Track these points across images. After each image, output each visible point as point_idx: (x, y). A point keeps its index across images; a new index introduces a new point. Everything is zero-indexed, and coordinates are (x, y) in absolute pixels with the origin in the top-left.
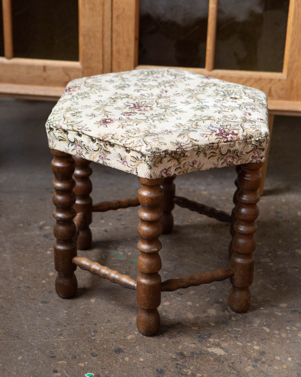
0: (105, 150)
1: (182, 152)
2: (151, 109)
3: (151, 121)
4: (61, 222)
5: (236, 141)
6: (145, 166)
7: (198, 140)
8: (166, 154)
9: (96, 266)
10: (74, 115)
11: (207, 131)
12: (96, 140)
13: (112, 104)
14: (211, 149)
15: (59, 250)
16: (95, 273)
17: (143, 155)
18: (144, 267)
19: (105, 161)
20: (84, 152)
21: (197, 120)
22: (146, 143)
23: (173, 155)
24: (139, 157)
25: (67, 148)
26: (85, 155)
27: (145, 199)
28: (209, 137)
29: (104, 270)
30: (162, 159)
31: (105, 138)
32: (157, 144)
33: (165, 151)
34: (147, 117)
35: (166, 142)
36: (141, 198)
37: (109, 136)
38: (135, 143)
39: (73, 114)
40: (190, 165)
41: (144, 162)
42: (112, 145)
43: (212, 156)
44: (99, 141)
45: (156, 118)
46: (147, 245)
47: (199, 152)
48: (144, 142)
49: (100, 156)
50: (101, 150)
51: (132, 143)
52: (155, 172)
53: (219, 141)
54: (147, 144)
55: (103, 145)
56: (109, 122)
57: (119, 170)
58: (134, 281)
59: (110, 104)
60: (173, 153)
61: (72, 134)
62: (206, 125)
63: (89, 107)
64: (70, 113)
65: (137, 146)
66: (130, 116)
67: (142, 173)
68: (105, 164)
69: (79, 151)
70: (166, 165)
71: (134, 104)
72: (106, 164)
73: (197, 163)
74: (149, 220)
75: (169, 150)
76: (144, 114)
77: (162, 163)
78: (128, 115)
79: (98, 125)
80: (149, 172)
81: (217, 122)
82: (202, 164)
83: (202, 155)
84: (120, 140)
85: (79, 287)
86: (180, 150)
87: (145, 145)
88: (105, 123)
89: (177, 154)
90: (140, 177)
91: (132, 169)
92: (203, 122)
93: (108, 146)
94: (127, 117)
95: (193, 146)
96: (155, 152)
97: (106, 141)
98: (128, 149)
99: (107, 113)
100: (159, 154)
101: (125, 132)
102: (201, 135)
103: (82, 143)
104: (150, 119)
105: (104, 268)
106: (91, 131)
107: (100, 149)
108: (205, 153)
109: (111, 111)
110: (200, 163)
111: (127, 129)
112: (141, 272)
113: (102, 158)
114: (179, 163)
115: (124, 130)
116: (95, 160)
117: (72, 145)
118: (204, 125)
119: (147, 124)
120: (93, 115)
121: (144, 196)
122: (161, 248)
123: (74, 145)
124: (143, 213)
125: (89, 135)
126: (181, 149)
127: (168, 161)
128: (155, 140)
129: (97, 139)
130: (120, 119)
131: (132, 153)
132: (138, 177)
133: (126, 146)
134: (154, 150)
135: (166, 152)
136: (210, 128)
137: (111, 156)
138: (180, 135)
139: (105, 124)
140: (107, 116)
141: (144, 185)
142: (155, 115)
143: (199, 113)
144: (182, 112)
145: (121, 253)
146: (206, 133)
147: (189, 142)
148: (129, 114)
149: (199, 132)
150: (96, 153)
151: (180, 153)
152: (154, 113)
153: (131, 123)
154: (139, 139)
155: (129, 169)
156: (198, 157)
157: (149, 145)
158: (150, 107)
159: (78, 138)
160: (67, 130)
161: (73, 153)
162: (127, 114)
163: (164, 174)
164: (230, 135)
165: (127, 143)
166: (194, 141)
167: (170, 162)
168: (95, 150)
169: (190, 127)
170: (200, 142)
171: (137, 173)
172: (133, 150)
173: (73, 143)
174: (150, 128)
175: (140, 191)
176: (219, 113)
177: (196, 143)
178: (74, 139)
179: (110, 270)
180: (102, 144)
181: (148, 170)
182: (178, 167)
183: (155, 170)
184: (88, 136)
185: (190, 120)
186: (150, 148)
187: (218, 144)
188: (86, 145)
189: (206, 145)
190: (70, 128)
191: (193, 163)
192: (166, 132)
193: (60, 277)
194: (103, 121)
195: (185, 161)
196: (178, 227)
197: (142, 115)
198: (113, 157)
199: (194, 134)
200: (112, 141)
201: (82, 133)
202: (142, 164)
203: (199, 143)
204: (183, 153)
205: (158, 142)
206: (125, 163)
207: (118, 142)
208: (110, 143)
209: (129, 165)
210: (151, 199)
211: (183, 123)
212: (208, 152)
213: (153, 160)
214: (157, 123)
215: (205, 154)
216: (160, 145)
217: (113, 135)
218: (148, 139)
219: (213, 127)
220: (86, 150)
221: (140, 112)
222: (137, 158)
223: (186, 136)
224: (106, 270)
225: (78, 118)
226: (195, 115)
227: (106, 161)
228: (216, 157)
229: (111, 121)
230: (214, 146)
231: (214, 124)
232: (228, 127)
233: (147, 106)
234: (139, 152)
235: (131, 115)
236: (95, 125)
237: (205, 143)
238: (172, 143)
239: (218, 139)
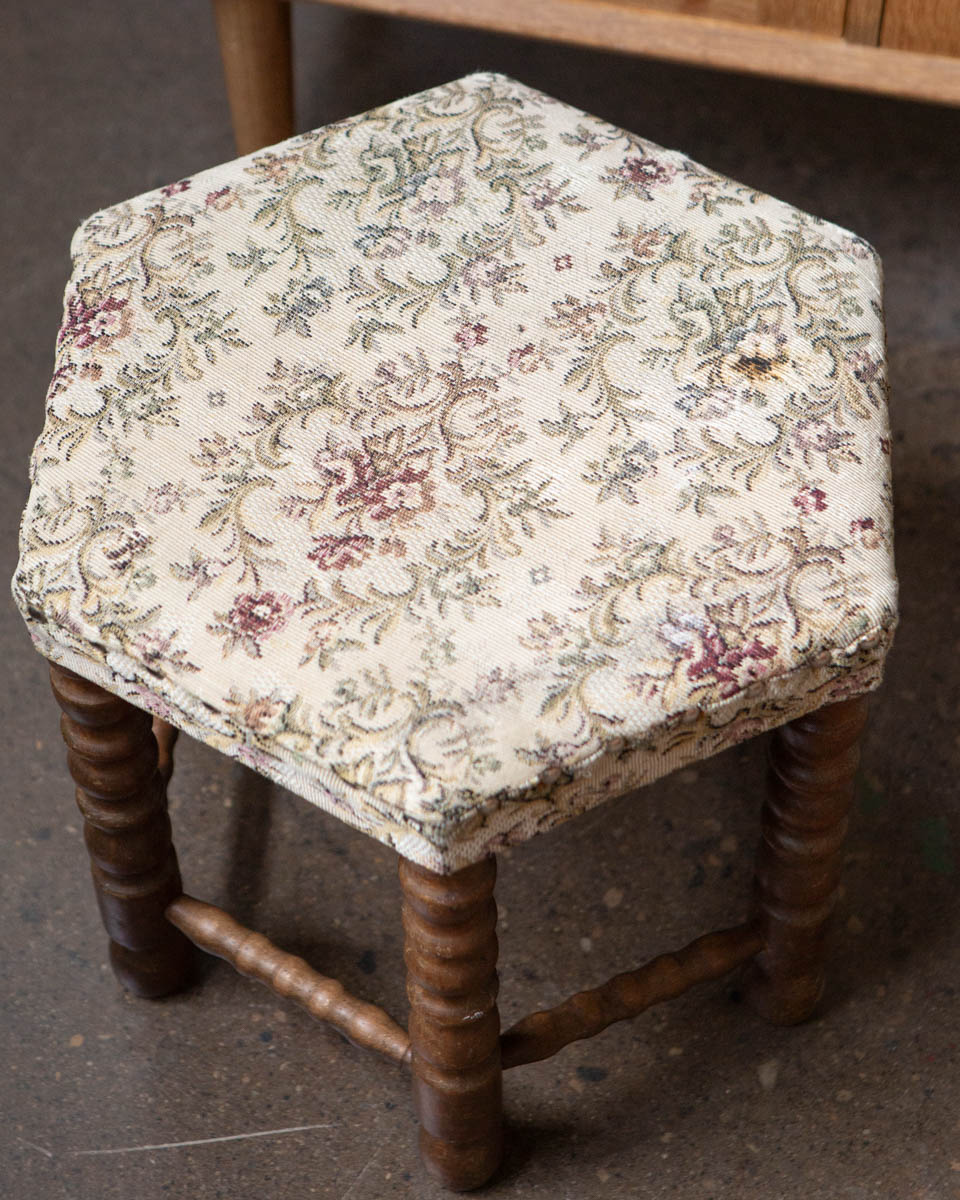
0: (259, 749)
1: (562, 775)
2: (428, 498)
3: (432, 607)
5: (771, 677)
6: (424, 842)
7: (621, 715)
8: (500, 802)
10: (124, 565)
11: (657, 654)
13: (269, 472)
14: (674, 729)
19: (262, 767)
21: (612, 581)
22: (420, 771)
23: (529, 794)
26: (181, 724)
28: (664, 689)
30: (485, 817)
31: (258, 725)
32: (463, 771)
33: (496, 796)
34: (416, 574)
35: (498, 752)
37: (271, 711)
38: (378, 768)
39: (116, 555)
40: (594, 793)
41: (415, 832)
43: (677, 744)
45: (451, 580)
47: (626, 752)
48: (414, 761)
49: (242, 750)
50: (243, 742)
51: (368, 762)
52: (463, 854)
53: (705, 698)
54: (424, 776)
55: (251, 733)
56: (264, 622)
59: (262, 470)
60: (529, 790)
61: (124, 661)
62: (651, 612)
63: (177, 496)
64: (104, 551)
65: (386, 781)
66: (348, 567)
67: (411, 852)
68: (265, 775)
70: (503, 823)
71: (357, 464)
73: (621, 778)
75: (514, 786)
76: (401, 548)
77: (487, 826)
78: (337, 565)
79: (224, 639)
80: (439, 860)
82: (639, 774)
83: (638, 754)
84: (316, 740)
86: (556, 771)
87: (417, 781)
88: (251, 627)
89: (545, 785)
92: (639, 592)
94: (336, 575)
95: (605, 745)
96: (460, 807)
99: (253, 545)
100: (472, 812)
101: (333, 698)
102: (632, 682)
104: (426, 593)
106: (198, 669)
107: (239, 738)
108: (649, 748)
109: (270, 536)
110: (633, 775)
111: (340, 680)
113: (252, 757)
114: (554, 803)
115: (330, 680)
118: (643, 611)
119: (417, 627)
120: (200, 572)
126: (559, 768)
127: (512, 814)
128: (455, 747)
130: (306, 597)
132: (399, 854)
133: (344, 776)
134: (455, 802)
135: (500, 795)
136: (666, 636)
137: (286, 770)
138: (552, 698)
139: (250, 632)
140: (257, 581)
142: (446, 554)
146: (652, 671)
147: (585, 735)
148: (343, 552)
149: (625, 664)
150: (224, 737)
151: (554, 779)
152: (441, 536)
153: (354, 628)
154: (393, 743)
155: (360, 824)
156: (625, 763)
157: (432, 779)
158: (422, 477)
159: (150, 679)
160: (103, 645)
161: (137, 702)
162: (332, 551)
163: (495, 846)
164: (747, 662)
165: (345, 757)
166: (605, 726)
167: (519, 812)
168: (222, 731)
169: (588, 634)
170: (630, 722)
171: (392, 843)
174: (431, 665)
176: (697, 507)
177: (616, 730)
178: (131, 675)
180: (247, 730)
181: (433, 854)
182: (548, 811)
183: (462, 849)
185: (587, 587)
186: (439, 796)
187: (700, 710)
188: (182, 707)
189: (653, 727)
190: (113, 644)
191: (607, 783)
192: (494, 689)
194: (240, 613)
195: (574, 792)
197: (392, 557)
198: (292, 773)
199: (606, 683)
200: (288, 745)
202: (410, 835)
203: (627, 728)
204: (568, 776)
205: (466, 760)
206: (343, 805)
207: (310, 754)
209: (360, 816)
211: (560, 611)
212: (662, 741)
213: (453, 833)
214: (454, 616)
215: (652, 748)
216: (477, 776)
218: (429, 744)
219: (676, 625)
221: (385, 529)
222: (387, 816)
223: (575, 706)
225: (139, 588)
226: (603, 540)
227: (265, 769)
228: (695, 740)
229: (273, 611)
230: (686, 717)
231: (682, 601)
232: (738, 617)
233: (409, 476)
234: (396, 807)
235: (349, 557)
236: (210, 634)
237: (649, 724)
238: (521, 753)
239: (699, 691)
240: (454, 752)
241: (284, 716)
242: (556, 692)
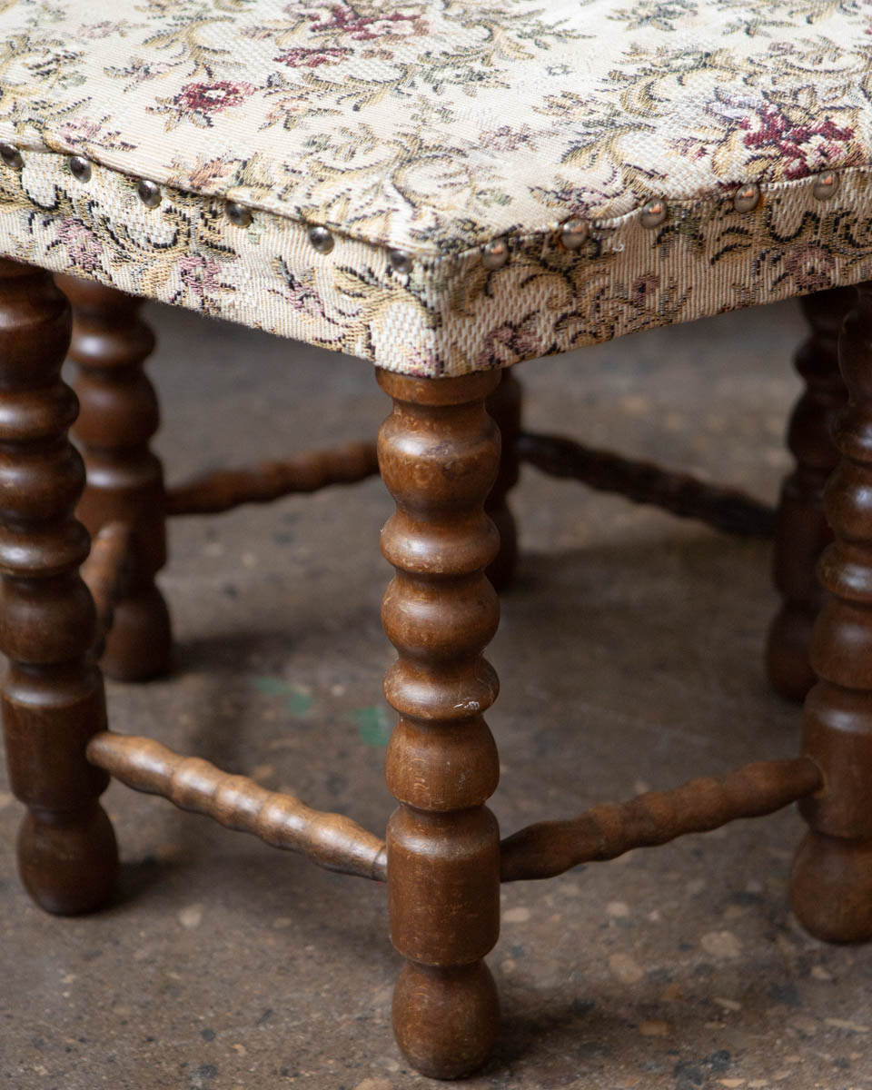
0: (207, 243)
1: (588, 237)
2: (421, 29)
3: (425, 89)
4: (23, 586)
5: (847, 165)
6: (412, 312)
7: (661, 169)
8: (510, 250)
9: (194, 777)
10: (48, 73)
11: (705, 123)
12: (163, 192)
13: (228, 14)
14: (727, 213)
15: (25, 711)
16: (192, 808)
17: (399, 261)
18: (419, 783)
19: (210, 296)
20: (107, 256)
21: (647, 72)
22: (408, 200)
23: (546, 250)
24: (380, 272)
25: (24, 238)
26: (111, 271)
27: (416, 475)
28: (715, 153)
29: (235, 795)
30: (489, 277)
31: (206, 183)
32: (464, 200)
33: (505, 236)
34: (405, 69)
35: (507, 187)
36: (395, 472)
37: (223, 171)
38: (355, 203)
39: (38, 66)
40: (625, 301)
41: (401, 292)
42: (243, 216)
43: (728, 249)
44: (178, 198)
45: (449, 73)
46: (429, 684)
47: (667, 230)
48: (401, 191)
49: (184, 273)
50: (187, 243)
51: (342, 201)
52: (460, 343)
53: (764, 171)
54: (414, 205)
55: (198, 215)
56: (217, 101)
57: (282, 339)
58: (373, 839)
59: (221, 13)
60: (546, 242)
61: (44, 168)
62: (696, 92)
63: (117, 28)
64: (25, 65)
65: (365, 217)
66: (322, 66)
67: (395, 350)
68: (213, 313)
69: (83, 250)
70: (511, 302)
71: (335, 11)
72: (219, 309)
73: (659, 286)
74: (439, 570)
75: (527, 226)
76: (387, 55)
77: (492, 296)
78: (308, 64)
79: (167, 116)
80: (430, 344)
81: (745, 80)
82: (682, 290)
83: (681, 244)
84: (278, 189)
85: (124, 856)
86: (579, 226)
87: (406, 211)
88: (200, 105)
89: (566, 249)
90: (386, 371)
91: (346, 331)
92: (680, 80)
93: (222, 222)
94: (307, 70)
95: (642, 203)
96: (459, 242)
97: (212, 198)
98: (320, 231)
99: (206, 54)
100: (474, 251)
101: (300, 149)
102: (675, 143)
103: (94, 210)
104: (419, 80)
105: (233, 786)
106: (133, 147)
107: (182, 239)
108: (695, 237)
109: (227, 48)
110: (674, 288)
111: (310, 133)
112: (406, 805)
113: (197, 279)
114: (575, 292)
115: (297, 137)
116: (165, 294)
117: (46, 224)
118: (686, 93)
119: (406, 101)
120: (141, 71)
121: (407, 458)
122: (496, 693)
123: (58, 222)
124: (406, 540)
125: (127, 169)
126: (584, 219)
127: (522, 286)
128: (452, 180)
129: (164, 185)
130: (270, 84)
131: (344, 253)
132: (379, 369)
133: (313, 218)
134: (453, 232)
135: (509, 237)
136: (715, 110)
137: (240, 273)
138: (574, 151)
139: (199, 109)
140: (210, 73)
141: (407, 406)
142: (443, 59)
143: (650, 37)
144: (568, 39)
145: (303, 691)
146: (700, 136)
147: (618, 184)
148: (316, 57)
149: (666, 129)
150: (163, 256)
151: (577, 240)
152: (437, 48)
153: (328, 102)
154: (376, 179)
155: (331, 333)
156: (665, 254)
157: (424, 208)
158: (413, 18)
159: (74, 186)
160: (18, 147)
161: (57, 261)
162: (303, 56)
163: (501, 347)
164: (817, 140)
165: (315, 200)
166: (641, 178)
167: (532, 287)
168: (161, 241)
169: (619, 107)
170: (672, 180)
171: (371, 348)
172: (346, 237)
173: (51, 212)
174: (424, 121)
175: (387, 437)
176: (748, 32)
177: (655, 186)
178: (52, 193)
179: (263, 795)
180: (191, 211)
181: (424, 333)
182: (568, 309)
183: (460, 333)
184: (122, 172)
185: (616, 76)
186: (432, 224)
187: (759, 188)
188: (112, 221)
189: (704, 195)
190: (30, 135)
191: (642, 289)
192: (503, 141)
193: (34, 825)
194: (188, 95)
195: (600, 282)
196: (538, 560)
197: (376, 60)
198: (248, 275)
199: (642, 143)
200: (243, 196)
201: (90, 159)
202: (395, 305)
203: (669, 186)
204: (594, 241)
205: (468, 191)
206: (310, 302)
207: (270, 201)
208: (229, 204)
209: (331, 314)
210: (446, 472)
211: (583, 91)
212: (711, 230)
213: (450, 283)
214: (452, 93)
215: (698, 240)
217: (245, 164)
218: (420, 179)
219: (727, 103)
220: (117, 242)
221: (369, 45)
222: (367, 278)
223: (604, 158)
224: (245, 792)
225: (65, 87)
226: (635, 51)
227: (214, 295)
228: (751, 255)
229: (229, 94)
230: (741, 197)
231: (734, 87)
232: (803, 99)
233: (397, 17)
234: (380, 246)
235: (323, 60)
236: (149, 115)
237: (696, 187)
238: (537, 192)
239: (758, 162)
240: (452, 184)
241: (239, 172)
242: (580, 145)
